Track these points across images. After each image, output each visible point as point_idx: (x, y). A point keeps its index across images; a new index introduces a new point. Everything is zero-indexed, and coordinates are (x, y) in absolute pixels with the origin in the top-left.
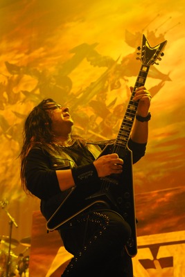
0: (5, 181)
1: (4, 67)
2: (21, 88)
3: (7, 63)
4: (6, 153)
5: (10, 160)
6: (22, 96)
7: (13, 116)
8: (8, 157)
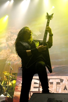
0: (7, 58)
1: (10, 32)
2: (13, 37)
3: (11, 32)
4: (8, 52)
5: (8, 54)
6: (13, 39)
7: (11, 44)
8: (8, 53)
